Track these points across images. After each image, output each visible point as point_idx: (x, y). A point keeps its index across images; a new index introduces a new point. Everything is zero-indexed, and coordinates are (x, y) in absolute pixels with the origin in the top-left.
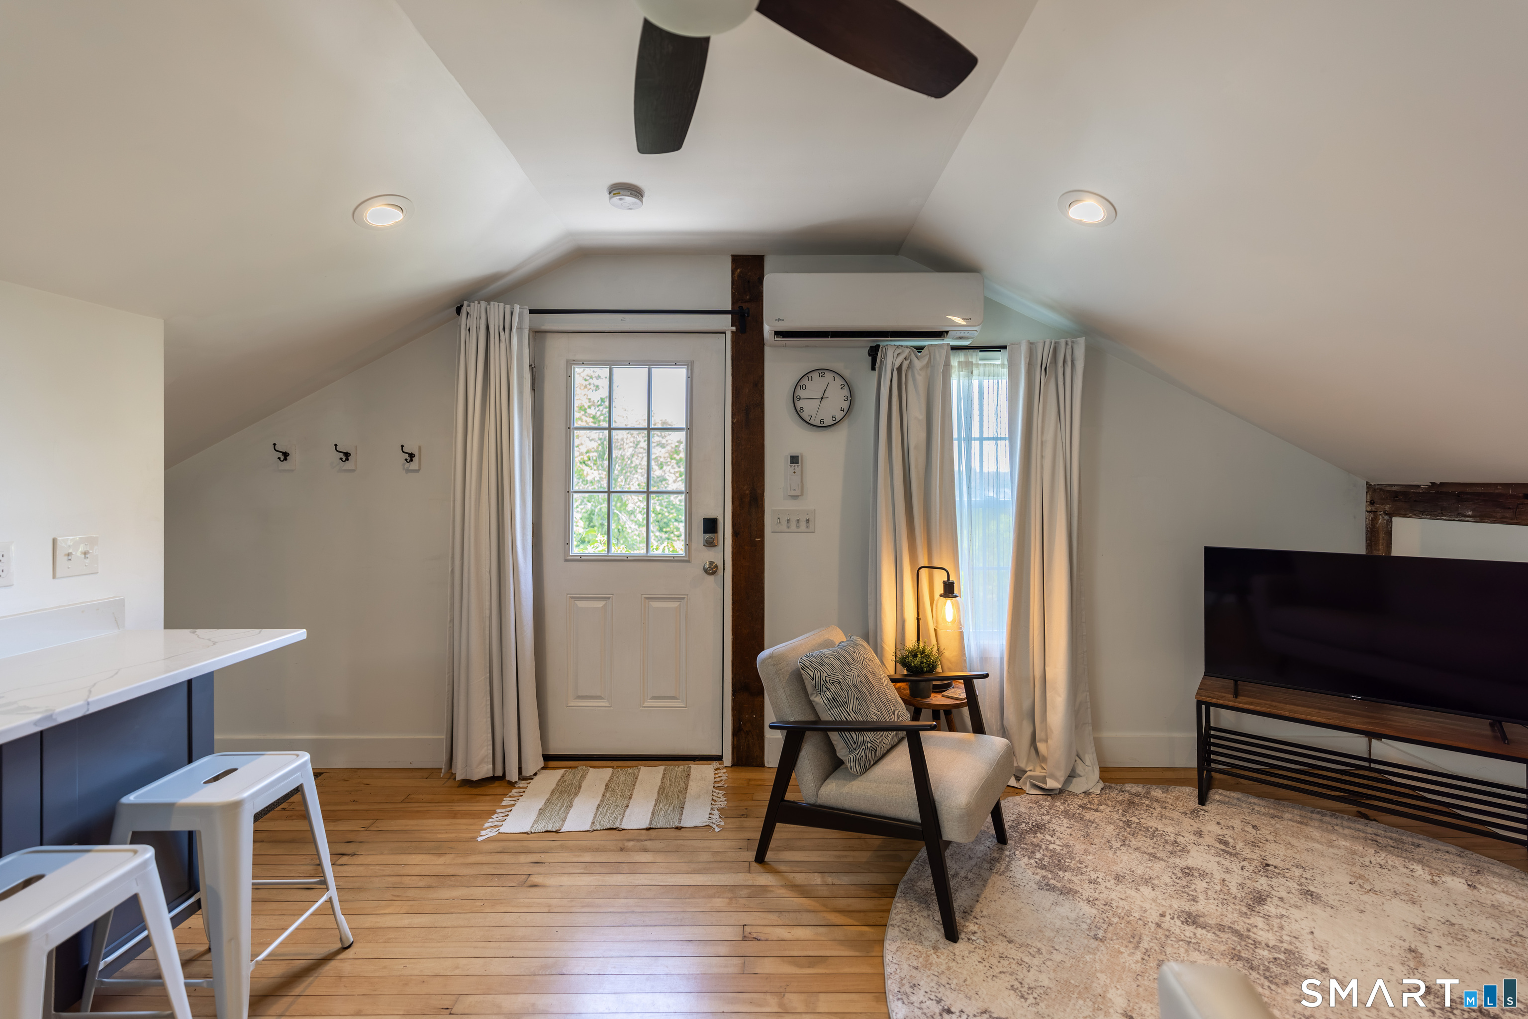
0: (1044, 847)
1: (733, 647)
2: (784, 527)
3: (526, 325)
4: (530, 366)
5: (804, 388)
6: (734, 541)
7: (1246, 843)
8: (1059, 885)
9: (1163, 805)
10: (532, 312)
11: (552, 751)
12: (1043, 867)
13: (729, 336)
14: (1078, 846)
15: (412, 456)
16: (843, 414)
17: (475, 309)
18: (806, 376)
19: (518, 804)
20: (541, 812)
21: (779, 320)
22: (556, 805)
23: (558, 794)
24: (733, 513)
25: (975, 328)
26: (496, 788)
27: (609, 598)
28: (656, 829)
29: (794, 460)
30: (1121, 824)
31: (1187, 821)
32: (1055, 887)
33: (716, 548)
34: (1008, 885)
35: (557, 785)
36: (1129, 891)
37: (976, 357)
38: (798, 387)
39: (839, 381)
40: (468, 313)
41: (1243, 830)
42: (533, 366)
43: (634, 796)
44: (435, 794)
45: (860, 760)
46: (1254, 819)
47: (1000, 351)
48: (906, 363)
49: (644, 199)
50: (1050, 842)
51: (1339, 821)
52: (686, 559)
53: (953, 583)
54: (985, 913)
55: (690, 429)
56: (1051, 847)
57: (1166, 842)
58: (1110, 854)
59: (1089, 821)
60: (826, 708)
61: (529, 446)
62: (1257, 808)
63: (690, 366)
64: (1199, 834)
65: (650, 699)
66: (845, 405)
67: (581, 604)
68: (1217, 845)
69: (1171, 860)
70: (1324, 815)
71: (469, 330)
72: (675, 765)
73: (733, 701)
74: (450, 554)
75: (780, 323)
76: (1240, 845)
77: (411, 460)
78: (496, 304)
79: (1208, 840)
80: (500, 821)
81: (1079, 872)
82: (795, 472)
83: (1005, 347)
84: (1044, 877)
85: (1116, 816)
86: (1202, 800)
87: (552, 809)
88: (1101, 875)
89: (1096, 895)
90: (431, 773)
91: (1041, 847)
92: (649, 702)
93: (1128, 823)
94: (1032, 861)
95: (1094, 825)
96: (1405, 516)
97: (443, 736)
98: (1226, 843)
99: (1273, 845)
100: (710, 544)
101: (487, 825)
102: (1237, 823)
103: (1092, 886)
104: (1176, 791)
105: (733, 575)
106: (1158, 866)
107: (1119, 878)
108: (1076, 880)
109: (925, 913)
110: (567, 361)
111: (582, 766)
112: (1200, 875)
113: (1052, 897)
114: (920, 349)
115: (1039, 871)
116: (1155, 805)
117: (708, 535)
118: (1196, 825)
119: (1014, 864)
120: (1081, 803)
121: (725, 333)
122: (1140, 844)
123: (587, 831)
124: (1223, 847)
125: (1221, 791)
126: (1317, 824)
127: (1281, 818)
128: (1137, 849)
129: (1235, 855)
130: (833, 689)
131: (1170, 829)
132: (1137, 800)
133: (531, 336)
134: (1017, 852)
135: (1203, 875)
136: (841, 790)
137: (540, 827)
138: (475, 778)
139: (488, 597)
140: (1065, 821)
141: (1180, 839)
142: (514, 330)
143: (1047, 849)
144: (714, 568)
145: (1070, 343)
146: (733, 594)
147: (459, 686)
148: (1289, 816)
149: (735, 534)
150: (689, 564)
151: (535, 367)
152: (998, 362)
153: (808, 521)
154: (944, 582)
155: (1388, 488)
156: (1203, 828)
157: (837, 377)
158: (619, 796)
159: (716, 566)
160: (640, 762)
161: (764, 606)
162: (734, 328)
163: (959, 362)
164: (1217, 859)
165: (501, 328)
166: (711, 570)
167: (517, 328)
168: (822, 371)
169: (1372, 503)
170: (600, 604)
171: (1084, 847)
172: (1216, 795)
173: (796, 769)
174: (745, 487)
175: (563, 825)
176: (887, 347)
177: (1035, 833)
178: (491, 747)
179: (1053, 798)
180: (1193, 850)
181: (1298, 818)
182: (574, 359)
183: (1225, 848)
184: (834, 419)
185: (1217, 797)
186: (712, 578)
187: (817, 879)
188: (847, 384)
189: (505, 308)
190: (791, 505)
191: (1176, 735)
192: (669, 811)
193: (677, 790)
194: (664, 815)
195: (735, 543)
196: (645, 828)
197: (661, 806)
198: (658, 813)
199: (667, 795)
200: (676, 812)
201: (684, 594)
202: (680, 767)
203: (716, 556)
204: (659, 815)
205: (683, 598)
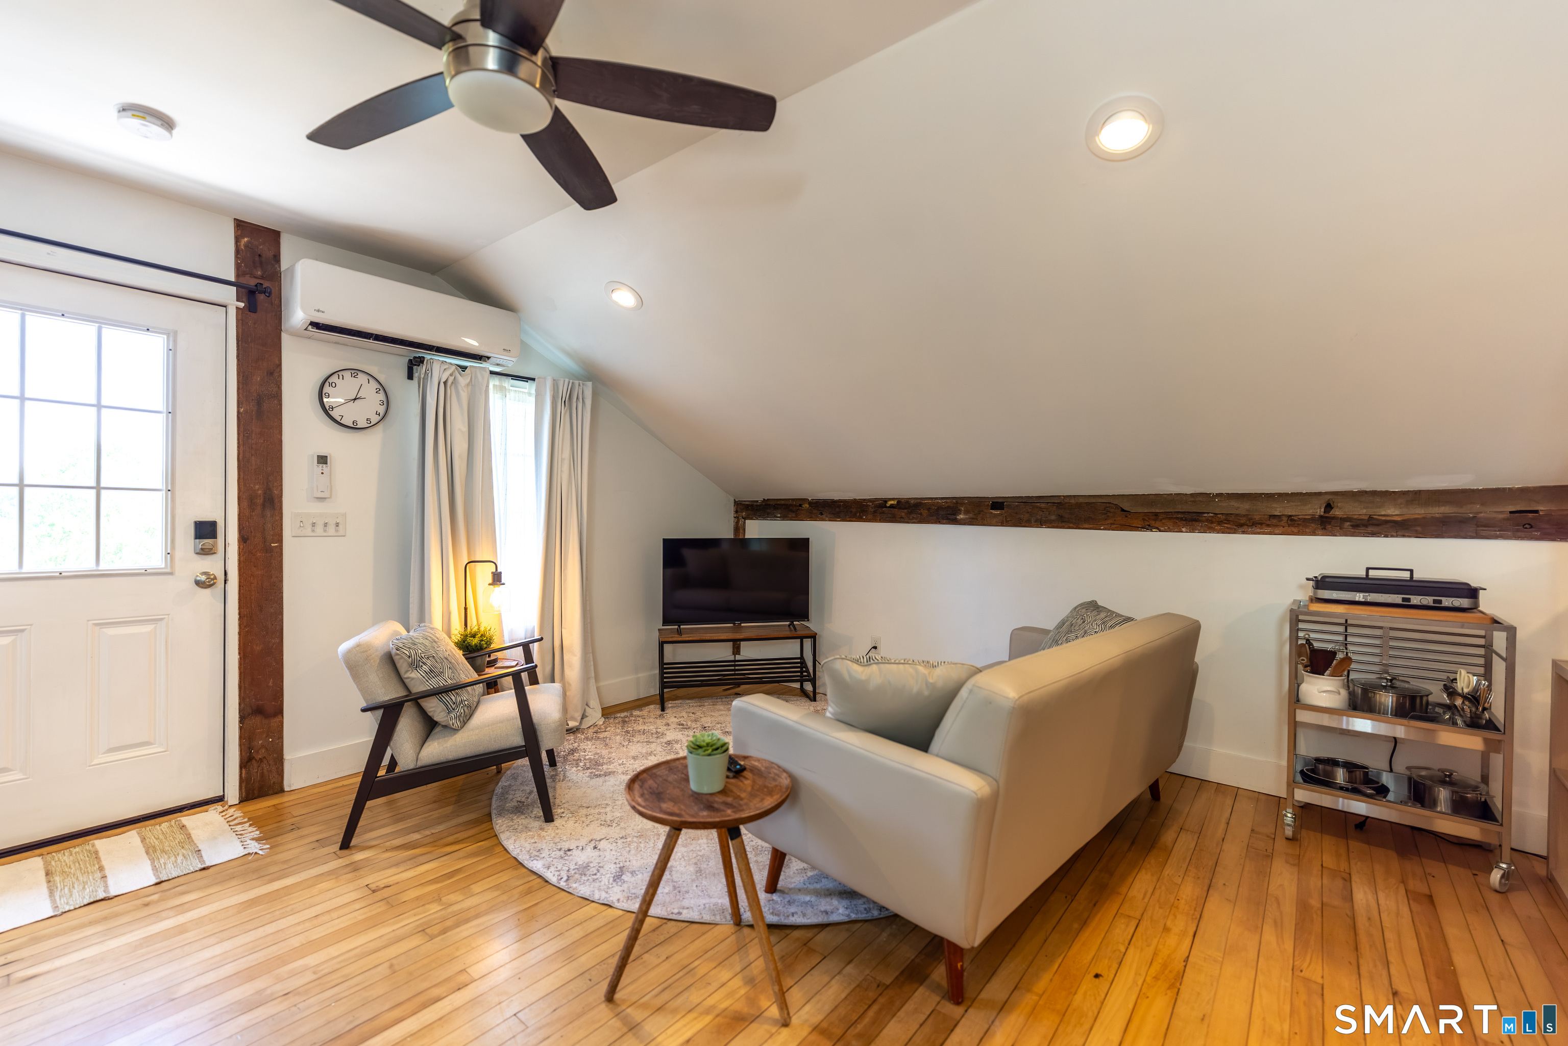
0: (582, 759)
1: (240, 668)
2: (308, 532)
5: (334, 386)
6: (240, 547)
7: (692, 721)
8: (602, 773)
9: (643, 717)
12: (588, 768)
13: (232, 312)
14: (603, 752)
16: (378, 418)
18: (336, 374)
21: (318, 311)
24: (239, 515)
25: (513, 359)
27: (23, 630)
28: (170, 880)
29: (323, 460)
30: (624, 733)
31: (659, 721)
32: (600, 775)
33: (214, 556)
34: (570, 784)
36: (643, 762)
37: (508, 383)
38: (327, 384)
39: (374, 385)
41: (688, 716)
43: (106, 867)
45: (460, 716)
46: (692, 710)
47: (527, 381)
48: (451, 379)
49: (174, 132)
50: (585, 755)
51: (729, 699)
52: (168, 570)
53: (501, 573)
54: (563, 802)
55: (171, 413)
56: (587, 757)
57: (652, 734)
58: (625, 749)
59: (604, 738)
60: (424, 680)
62: (691, 705)
63: (172, 336)
64: (668, 725)
65: (104, 753)
66: (382, 410)
68: (679, 727)
69: (658, 741)
70: (722, 699)
72: (155, 825)
73: (241, 729)
75: (320, 314)
76: (689, 723)
79: (673, 726)
81: (610, 763)
82: (322, 473)
83: (533, 379)
84: (591, 773)
85: (618, 731)
86: (663, 709)
88: (624, 760)
89: (626, 769)
91: (581, 760)
92: (101, 757)
93: (628, 732)
94: (579, 768)
95: (608, 739)
96: (752, 519)
98: (683, 725)
99: (704, 718)
100: (205, 552)
102: (684, 714)
103: (622, 766)
104: (647, 709)
105: (240, 586)
106: (653, 746)
107: (635, 758)
108: (611, 766)
109: (523, 817)
112: (676, 742)
113: (601, 780)
114: (464, 368)
115: (586, 771)
116: (638, 719)
117: (200, 542)
118: (664, 722)
119: (568, 774)
120: (593, 731)
121: (225, 307)
122: (639, 739)
123: (53, 916)
124: (682, 727)
125: (670, 702)
126: (720, 703)
127: (704, 706)
128: (638, 742)
129: (689, 728)
130: (429, 662)
131: (652, 727)
132: (627, 719)
134: (567, 767)
135: (677, 742)
136: (445, 746)
140: (589, 742)
141: (659, 730)
143: (585, 759)
144: (211, 580)
145: (581, 385)
146: (240, 608)
148: (707, 704)
149: (243, 539)
150: (170, 577)
152: (526, 391)
153: (337, 525)
154: (492, 573)
155: (744, 503)
156: (668, 722)
157: (372, 380)
158: (78, 874)
159: (215, 578)
160: (89, 837)
161: (282, 617)
162: (242, 305)
163: (494, 385)
164: (681, 733)
166: (206, 582)
168: (355, 372)
169: (736, 512)
171: (607, 751)
172: (669, 704)
173: (392, 744)
174: (257, 487)
176: (432, 361)
177: (573, 754)
179: (574, 734)
180: (668, 733)
181: (711, 704)
183: (682, 726)
184: (369, 422)
185: (670, 705)
186: (207, 592)
187: (416, 836)
188: (382, 388)
190: (316, 508)
191: (640, 675)
192: (179, 861)
193: (177, 842)
194: (173, 866)
195: (243, 549)
196: (151, 884)
197: (162, 861)
198: (163, 867)
199: (163, 851)
200: (192, 858)
201: (163, 615)
202: (163, 825)
203: (212, 565)
204: (165, 868)
205: (161, 619)
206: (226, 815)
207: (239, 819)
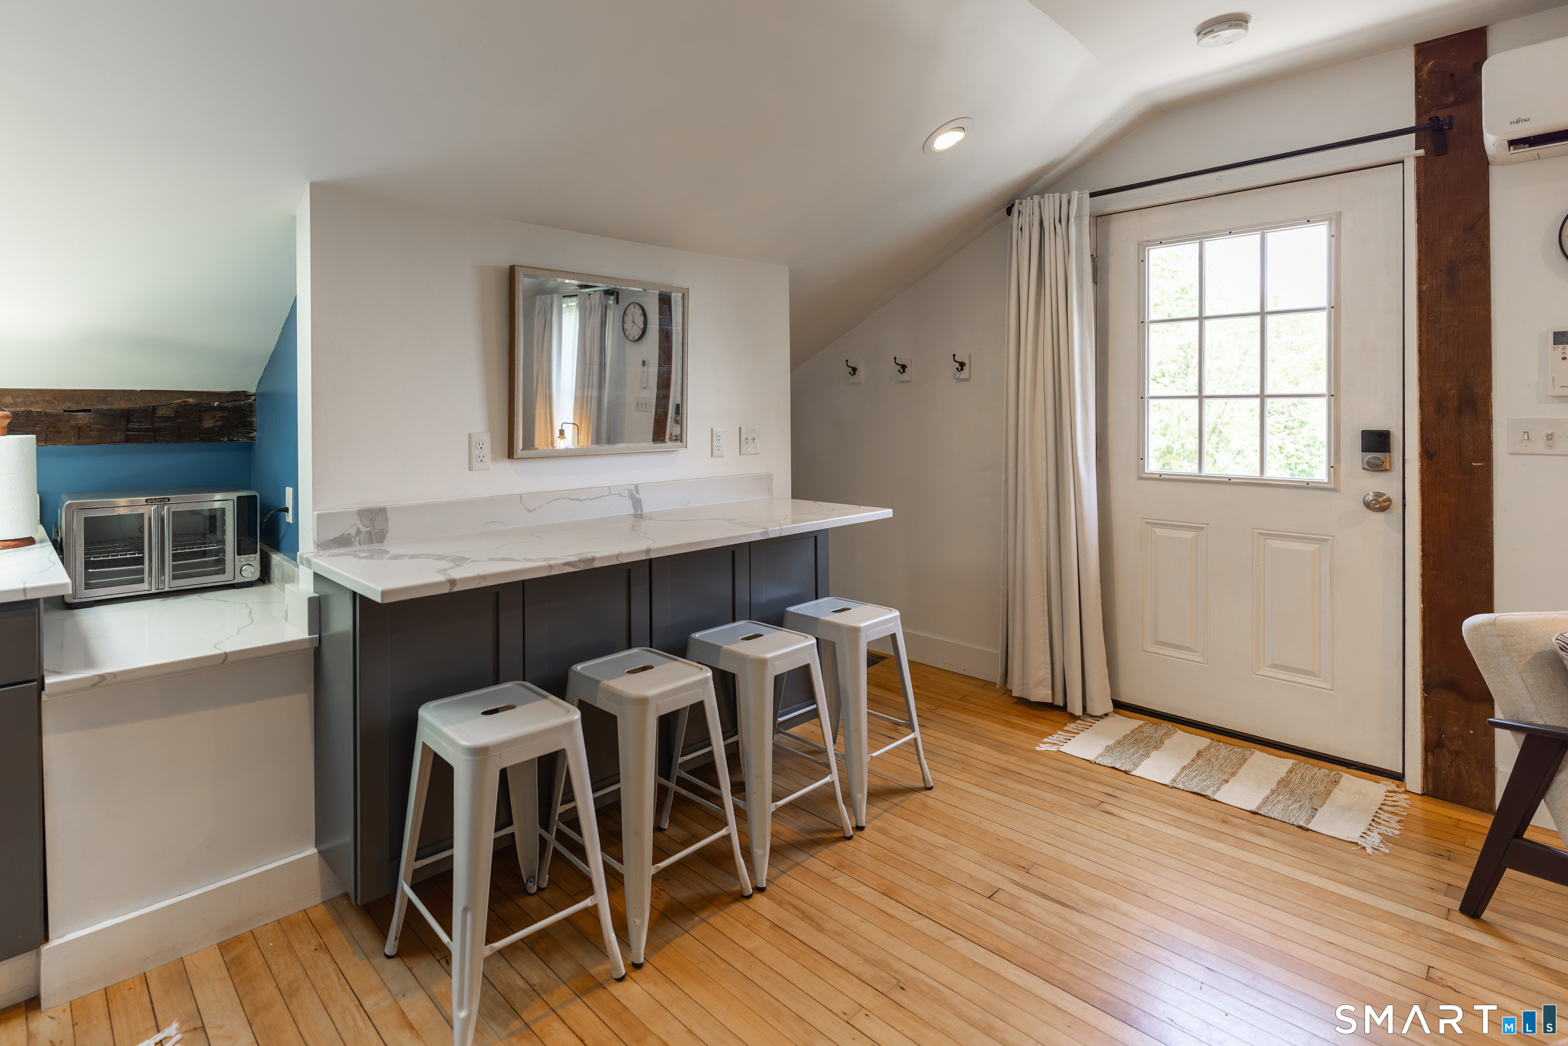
1: (1423, 620)
2: (1538, 447)
3: (1086, 211)
4: (1092, 256)
6: (1425, 465)
10: (1092, 195)
11: (1125, 698)
13: (1411, 167)
15: (962, 365)
17: (1028, 207)
19: (1082, 734)
20: (1109, 749)
22: (1129, 750)
23: (1132, 741)
24: (1422, 423)
26: (1055, 715)
27: (1202, 528)
28: (1265, 816)
29: (1562, 338)
33: (1387, 474)
35: (1132, 732)
40: (1020, 212)
42: (1095, 256)
43: (1238, 775)
44: (991, 703)
49: (1250, 24)
52: (1332, 486)
55: (1335, 310)
61: (1091, 346)
63: (1336, 220)
65: (1268, 667)
67: (1161, 532)
71: (1021, 229)
72: (1315, 766)
73: (1426, 700)
74: (1004, 462)
75: (1518, 126)
77: (962, 369)
78: (1051, 195)
80: (1060, 741)
82: (1564, 359)
87: (1123, 751)
90: (986, 684)
92: (1266, 670)
97: (999, 651)
100: (1376, 467)
101: (1046, 740)
105: (1423, 516)
110: (1139, 244)
111: (1167, 726)
117: (1370, 455)
121: (1403, 162)
123: (1165, 785)
133: (1091, 223)
137: (1107, 761)
138: (1034, 698)
139: (1044, 511)
142: (1072, 220)
144: (1385, 501)
146: (1424, 542)
147: (1014, 598)
149: (1427, 454)
150: (1336, 493)
151: (1096, 256)
158: (1215, 769)
159: (1389, 499)
160: (1253, 745)
161: (1491, 566)
162: (1421, 152)
165: (1057, 220)
166: (1379, 504)
167: (1075, 217)
170: (1190, 535)
174: (1448, 385)
175: (1134, 769)
178: (1049, 671)
182: (1148, 240)
186: (1380, 516)
189: (1061, 197)
190: (1554, 412)
192: (1292, 807)
193: (1313, 791)
194: (1282, 808)
195: (1428, 467)
196: (1247, 810)
197: (1280, 798)
198: (1274, 803)
199: (1292, 792)
200: (1304, 812)
201: (1326, 536)
202: (1322, 770)
203: (1388, 485)
204: (1274, 805)
205: (1327, 540)
206: (1392, 797)
207: (1400, 809)
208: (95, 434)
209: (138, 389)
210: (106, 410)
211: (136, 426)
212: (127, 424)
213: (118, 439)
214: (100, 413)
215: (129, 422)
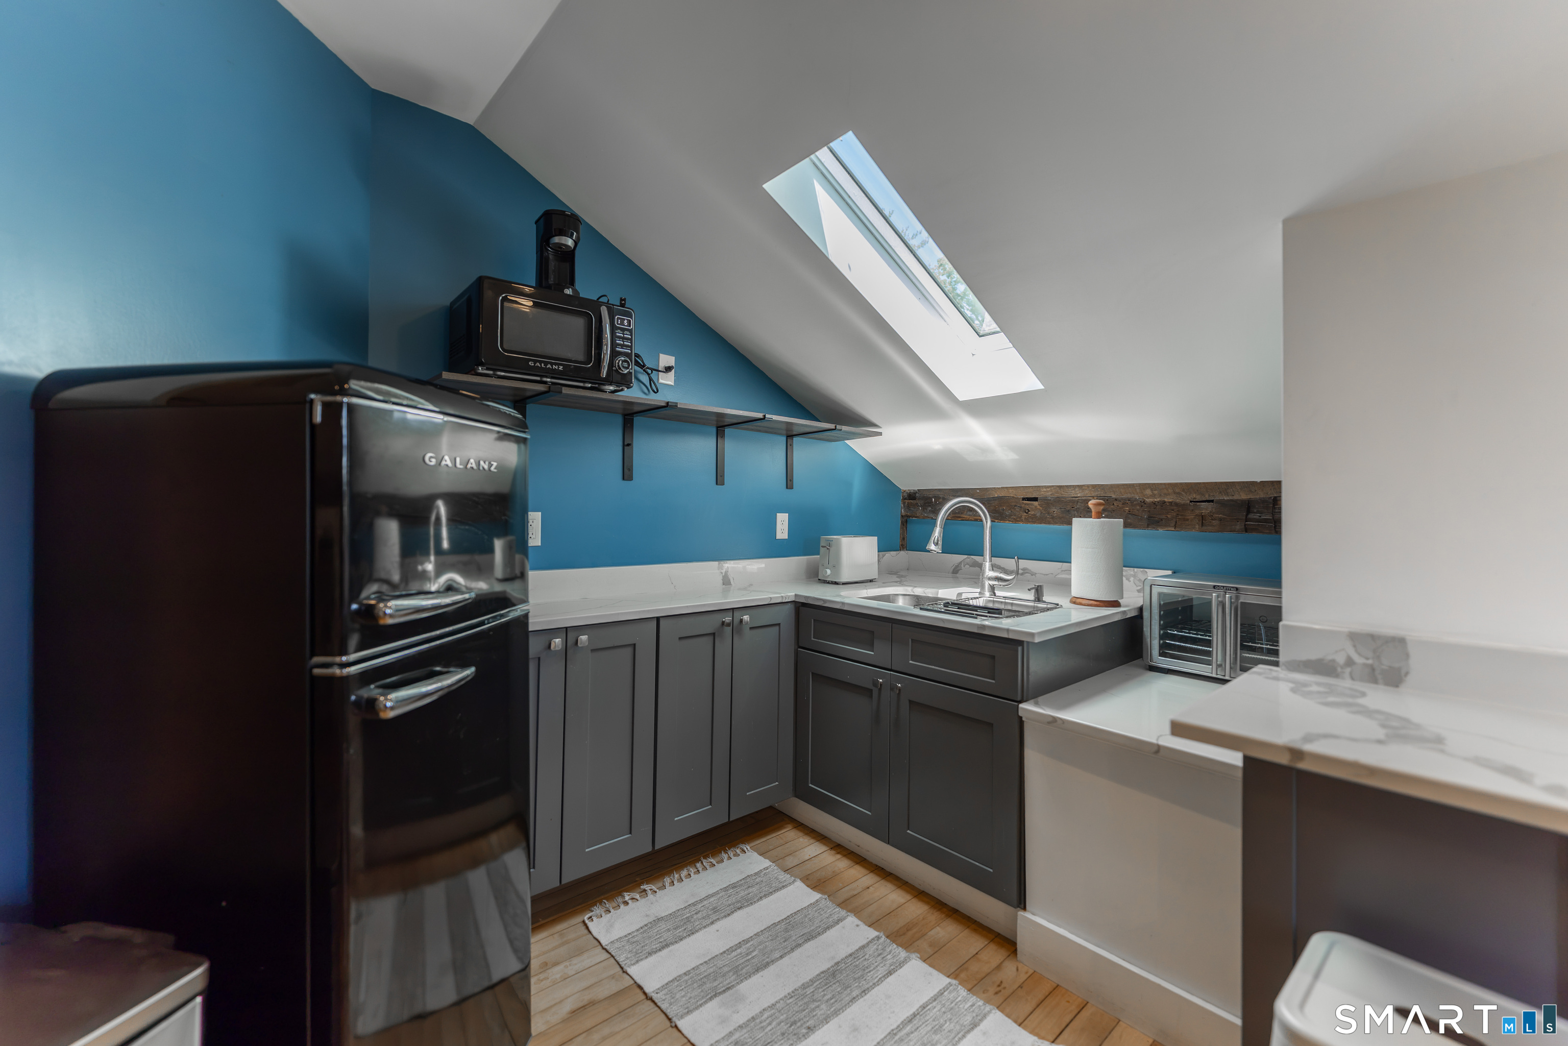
208: (1215, 522)
209: (1259, 480)
210: (1228, 501)
211: (1256, 516)
212: (1247, 515)
213: (1238, 527)
214: (1222, 503)
215: (1248, 512)
